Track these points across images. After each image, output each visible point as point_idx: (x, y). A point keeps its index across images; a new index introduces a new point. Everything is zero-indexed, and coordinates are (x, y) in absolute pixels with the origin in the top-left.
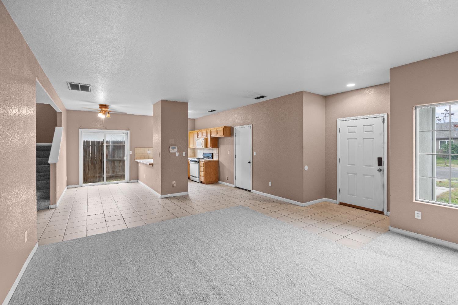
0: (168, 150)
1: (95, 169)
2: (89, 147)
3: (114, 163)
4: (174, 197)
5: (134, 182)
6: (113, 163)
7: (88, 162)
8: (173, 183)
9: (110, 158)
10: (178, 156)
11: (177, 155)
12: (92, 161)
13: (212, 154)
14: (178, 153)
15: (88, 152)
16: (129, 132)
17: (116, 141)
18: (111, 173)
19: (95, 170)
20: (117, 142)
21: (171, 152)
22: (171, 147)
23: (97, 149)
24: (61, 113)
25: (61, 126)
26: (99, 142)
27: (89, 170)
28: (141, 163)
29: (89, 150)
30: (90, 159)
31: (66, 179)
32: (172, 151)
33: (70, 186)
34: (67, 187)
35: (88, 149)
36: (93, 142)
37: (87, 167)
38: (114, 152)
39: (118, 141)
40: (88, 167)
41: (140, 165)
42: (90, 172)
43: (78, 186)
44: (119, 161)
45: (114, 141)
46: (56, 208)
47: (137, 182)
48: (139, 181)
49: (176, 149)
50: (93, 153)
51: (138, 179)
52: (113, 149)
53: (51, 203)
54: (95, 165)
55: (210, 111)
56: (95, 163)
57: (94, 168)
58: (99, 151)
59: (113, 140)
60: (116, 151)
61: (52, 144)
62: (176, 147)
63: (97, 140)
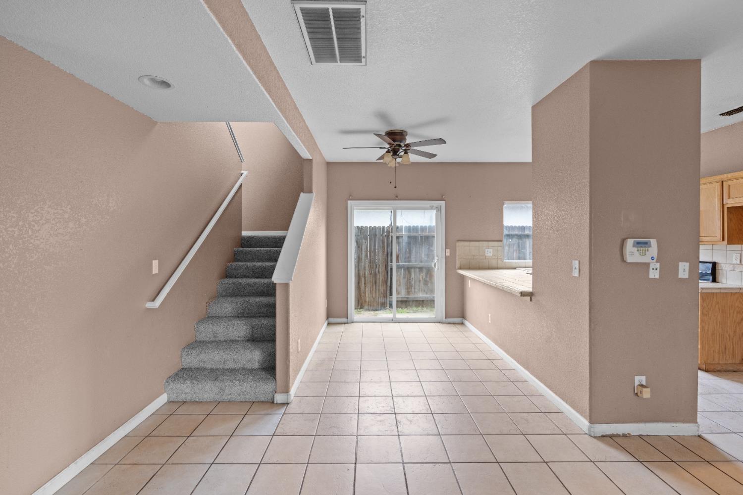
0: (617, 250)
1: (376, 283)
2: (365, 240)
3: (410, 273)
4: (640, 436)
5: (454, 323)
6: (407, 273)
7: (365, 268)
8: (637, 383)
9: (402, 262)
10: (657, 276)
11: (654, 274)
12: (371, 267)
13: (714, 265)
14: (658, 265)
15: (363, 250)
16: (443, 203)
17: (414, 226)
18: (403, 294)
19: (376, 286)
20: (415, 229)
21: (629, 259)
22: (630, 242)
23: (379, 243)
24: (311, 160)
25: (310, 191)
26: (384, 228)
27: (365, 284)
28: (474, 280)
29: (366, 245)
30: (367, 264)
31: (326, 306)
32: (633, 255)
33: (332, 320)
34: (326, 322)
35: (364, 243)
36: (373, 229)
37: (363, 279)
38: (410, 252)
39: (417, 226)
40: (365, 278)
41: (469, 284)
42: (368, 290)
43: (344, 320)
44: (419, 268)
45: (410, 227)
46: (288, 404)
47: (462, 323)
48: (466, 323)
49: (653, 250)
50: (372, 251)
51: (463, 316)
52: (409, 243)
53: (278, 390)
54: (375, 274)
55: (723, 114)
56: (375, 273)
57: (374, 282)
58: (383, 248)
59: (408, 225)
60: (414, 249)
61: (287, 233)
62: (653, 242)
63: (379, 226)
